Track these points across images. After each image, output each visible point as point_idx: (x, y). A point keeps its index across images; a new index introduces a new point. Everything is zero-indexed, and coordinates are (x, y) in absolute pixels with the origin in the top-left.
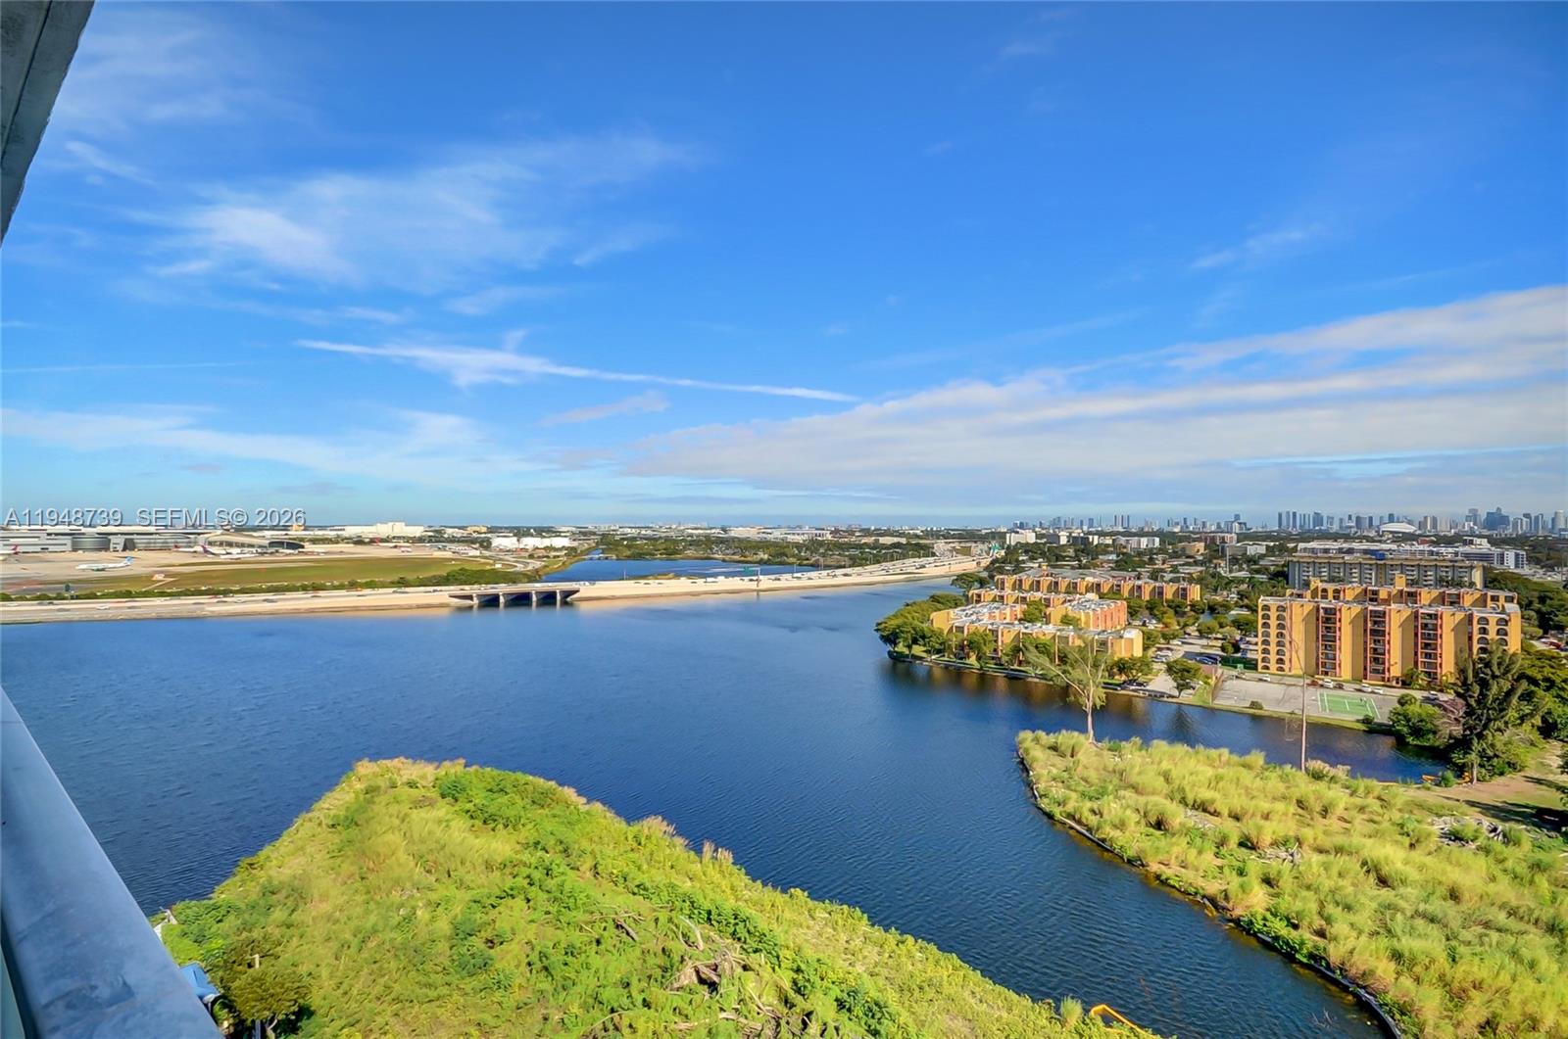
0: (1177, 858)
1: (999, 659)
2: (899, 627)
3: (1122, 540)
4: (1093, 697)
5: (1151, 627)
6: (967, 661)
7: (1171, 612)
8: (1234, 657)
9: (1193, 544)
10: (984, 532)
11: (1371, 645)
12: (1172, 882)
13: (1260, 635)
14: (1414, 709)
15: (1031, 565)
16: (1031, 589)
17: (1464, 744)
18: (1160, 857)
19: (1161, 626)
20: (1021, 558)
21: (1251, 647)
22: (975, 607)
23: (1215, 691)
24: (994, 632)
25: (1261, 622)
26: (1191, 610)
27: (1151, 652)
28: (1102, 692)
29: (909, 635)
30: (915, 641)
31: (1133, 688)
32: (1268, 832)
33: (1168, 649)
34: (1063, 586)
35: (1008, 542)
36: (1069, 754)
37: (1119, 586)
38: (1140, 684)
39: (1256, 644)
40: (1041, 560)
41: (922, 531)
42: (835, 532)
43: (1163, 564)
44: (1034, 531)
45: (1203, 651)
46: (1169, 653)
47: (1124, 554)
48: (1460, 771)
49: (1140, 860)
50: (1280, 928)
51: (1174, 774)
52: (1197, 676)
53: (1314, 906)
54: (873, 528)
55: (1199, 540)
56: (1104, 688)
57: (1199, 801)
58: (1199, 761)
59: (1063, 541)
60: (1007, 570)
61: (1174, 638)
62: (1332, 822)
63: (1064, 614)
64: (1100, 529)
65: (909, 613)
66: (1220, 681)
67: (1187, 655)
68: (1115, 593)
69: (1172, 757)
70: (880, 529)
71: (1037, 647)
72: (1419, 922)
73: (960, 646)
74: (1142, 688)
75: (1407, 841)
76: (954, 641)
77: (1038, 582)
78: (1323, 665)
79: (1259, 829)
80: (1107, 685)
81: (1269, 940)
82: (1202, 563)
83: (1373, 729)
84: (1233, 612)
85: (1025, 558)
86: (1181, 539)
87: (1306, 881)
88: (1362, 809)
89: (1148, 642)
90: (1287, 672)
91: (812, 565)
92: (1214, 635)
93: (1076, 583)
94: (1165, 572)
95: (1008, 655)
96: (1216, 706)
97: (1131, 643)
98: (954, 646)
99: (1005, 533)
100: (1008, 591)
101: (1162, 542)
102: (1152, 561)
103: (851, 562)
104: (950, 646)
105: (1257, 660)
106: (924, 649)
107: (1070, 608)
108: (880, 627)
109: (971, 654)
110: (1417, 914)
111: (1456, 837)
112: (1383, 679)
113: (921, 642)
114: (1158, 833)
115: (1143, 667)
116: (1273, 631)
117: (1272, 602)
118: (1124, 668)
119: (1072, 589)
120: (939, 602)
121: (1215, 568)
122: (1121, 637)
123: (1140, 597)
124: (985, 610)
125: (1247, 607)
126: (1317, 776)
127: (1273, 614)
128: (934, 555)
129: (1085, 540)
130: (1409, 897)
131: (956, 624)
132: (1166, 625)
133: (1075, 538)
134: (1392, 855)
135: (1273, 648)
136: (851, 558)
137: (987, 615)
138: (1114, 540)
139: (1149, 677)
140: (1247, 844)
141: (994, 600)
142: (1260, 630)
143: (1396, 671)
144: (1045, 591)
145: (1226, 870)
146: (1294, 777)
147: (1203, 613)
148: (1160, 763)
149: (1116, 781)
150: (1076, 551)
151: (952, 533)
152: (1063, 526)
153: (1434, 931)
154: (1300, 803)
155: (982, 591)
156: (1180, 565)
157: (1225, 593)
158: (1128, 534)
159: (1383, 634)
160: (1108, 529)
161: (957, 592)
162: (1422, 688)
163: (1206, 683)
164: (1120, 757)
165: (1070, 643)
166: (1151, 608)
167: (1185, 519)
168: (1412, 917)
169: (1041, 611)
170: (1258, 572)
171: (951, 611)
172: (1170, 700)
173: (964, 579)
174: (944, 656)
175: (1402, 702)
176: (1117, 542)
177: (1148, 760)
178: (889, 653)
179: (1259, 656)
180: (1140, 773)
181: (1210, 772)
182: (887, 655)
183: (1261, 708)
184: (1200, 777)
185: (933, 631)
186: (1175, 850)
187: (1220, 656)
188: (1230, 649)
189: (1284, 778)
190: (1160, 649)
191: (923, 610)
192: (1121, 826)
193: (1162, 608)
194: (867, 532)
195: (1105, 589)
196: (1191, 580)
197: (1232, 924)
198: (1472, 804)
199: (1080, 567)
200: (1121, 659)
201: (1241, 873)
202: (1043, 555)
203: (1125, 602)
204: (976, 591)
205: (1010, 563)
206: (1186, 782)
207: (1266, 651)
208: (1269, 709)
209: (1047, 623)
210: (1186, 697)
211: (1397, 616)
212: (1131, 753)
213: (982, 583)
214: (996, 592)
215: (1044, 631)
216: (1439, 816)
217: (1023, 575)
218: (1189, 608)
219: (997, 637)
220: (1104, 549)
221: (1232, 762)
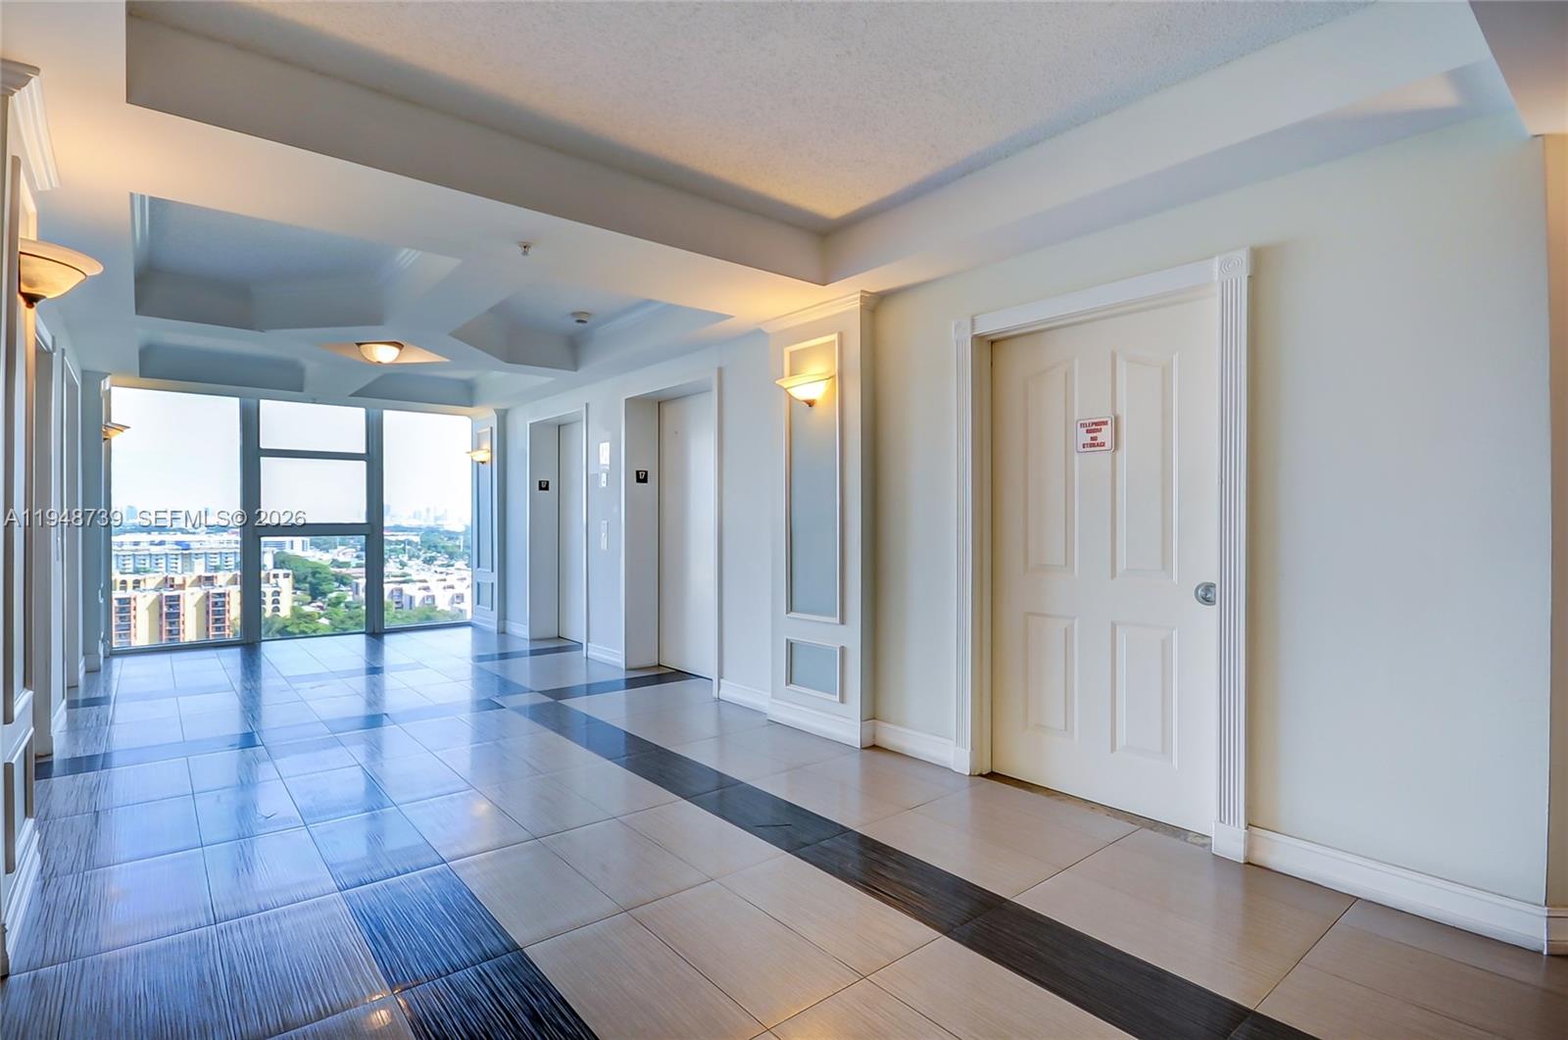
11: (167, 628)
159: (178, 615)
211: (191, 598)
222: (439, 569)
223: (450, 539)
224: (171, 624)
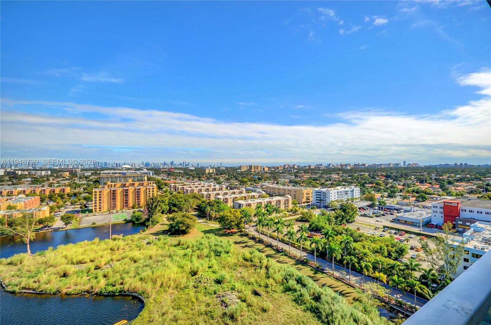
0: (73, 283)
3: (33, 172)
4: (30, 237)
5: (51, 205)
7: (59, 198)
8: (85, 210)
9: (65, 173)
11: (125, 199)
12: (72, 293)
13: (93, 201)
14: (137, 214)
17: (148, 220)
18: (67, 286)
19: (55, 203)
21: (90, 205)
23: (80, 223)
25: (94, 197)
26: (67, 196)
27: (52, 214)
28: (34, 234)
31: (46, 229)
32: (103, 261)
33: (59, 211)
34: (5, 193)
36: (19, 263)
37: (34, 190)
39: (92, 204)
43: (53, 181)
45: (73, 210)
46: (60, 213)
47: (35, 178)
48: (147, 227)
49: (59, 291)
50: (110, 289)
51: (68, 255)
52: (73, 219)
53: (119, 277)
55: (67, 171)
56: (33, 232)
57: (78, 261)
58: (77, 247)
59: (2, 174)
61: (62, 207)
62: (121, 251)
64: (21, 168)
66: (81, 218)
67: (67, 212)
68: (33, 193)
69: (67, 249)
72: (145, 268)
74: (50, 228)
75: (139, 248)
78: (112, 206)
79: (100, 262)
80: (37, 230)
81: (107, 294)
82: (69, 179)
83: (127, 222)
84: (82, 195)
86: (60, 171)
87: (116, 271)
88: (127, 244)
89: (52, 210)
90: (102, 211)
92: (77, 204)
93: (12, 191)
94: (54, 184)
96: (80, 227)
97: (44, 213)
101: (51, 172)
102: (48, 180)
105: (92, 209)
110: (144, 266)
111: (149, 243)
112: (128, 208)
114: (64, 278)
115: (50, 220)
116: (98, 199)
117: (97, 190)
118: (42, 222)
121: (74, 181)
122: (39, 210)
123: (44, 194)
125: (87, 193)
126: (115, 239)
127: (98, 194)
130: (141, 263)
132: (58, 203)
134: (136, 254)
135: (98, 204)
139: (53, 223)
140: (97, 268)
142: (94, 199)
143: (131, 205)
145: (91, 279)
146: (108, 242)
147: (72, 196)
148: (62, 253)
149: (44, 266)
153: (148, 268)
154: (111, 249)
156: (60, 181)
157: (79, 189)
159: (127, 195)
160: (25, 168)
162: (137, 208)
163: (76, 220)
164: (44, 257)
166: (50, 197)
168: (143, 267)
170: (89, 181)
172: (63, 229)
175: (134, 213)
177: (57, 253)
179: (93, 208)
180: (54, 260)
181: (81, 250)
183: (96, 224)
184: (78, 253)
186: (73, 281)
187: (81, 210)
188: (84, 207)
189: (106, 243)
190: (56, 212)
192: (49, 282)
193: (55, 197)
195: (28, 192)
196: (66, 186)
197: (95, 296)
198: (151, 234)
200: (41, 219)
201: (96, 278)
203: (39, 197)
206: (73, 256)
207: (96, 206)
208: (98, 224)
210: (69, 227)
211: (131, 190)
212: (49, 253)
216: (145, 239)
218: (66, 195)
221: (88, 244)
222: (191, 181)
223: (191, 172)
224: (126, 198)
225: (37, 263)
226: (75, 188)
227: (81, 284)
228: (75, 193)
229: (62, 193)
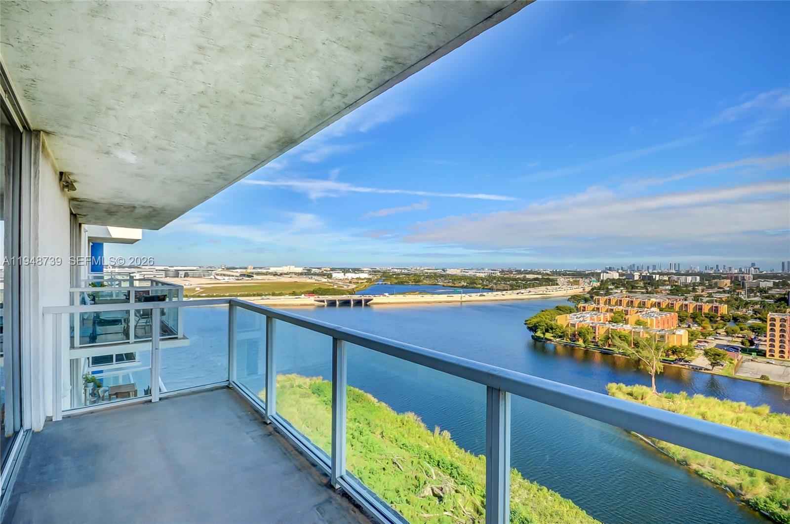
0: (709, 462)
1: (597, 342)
2: (538, 323)
3: (675, 278)
4: (656, 367)
5: (693, 328)
6: (577, 343)
7: (707, 320)
8: (750, 349)
9: (722, 280)
10: (587, 272)
12: (706, 476)
13: (768, 336)
15: (616, 291)
16: (616, 304)
18: (697, 461)
19: (701, 328)
20: (610, 287)
21: (762, 343)
22: (582, 314)
23: (737, 368)
24: (594, 328)
25: (769, 328)
26: (721, 319)
27: (694, 343)
28: (661, 365)
29: (544, 327)
30: (547, 331)
31: (682, 363)
33: (705, 342)
34: (636, 303)
35: (602, 278)
36: (640, 397)
37: (672, 304)
38: (687, 361)
39: (765, 341)
40: (623, 288)
41: (550, 272)
42: (502, 272)
43: (702, 292)
44: (618, 272)
45: (728, 344)
46: (706, 344)
47: (676, 286)
49: (686, 462)
50: (776, 508)
51: (709, 414)
52: (724, 359)
54: (523, 270)
55: (727, 278)
56: (661, 362)
58: (725, 408)
59: (636, 278)
60: (601, 294)
61: (709, 336)
63: (637, 319)
64: (660, 271)
65: (544, 315)
66: (741, 362)
67: (718, 346)
68: (670, 307)
69: (707, 405)
70: (527, 271)
71: (620, 337)
73: (573, 334)
74: (688, 363)
76: (570, 331)
77: (621, 301)
80: (664, 361)
81: (768, 514)
82: (729, 292)
84: (750, 321)
85: (612, 287)
86: (714, 278)
89: (692, 337)
90: (786, 358)
91: (489, 289)
92: (737, 335)
93: (645, 302)
94: (704, 297)
95: (602, 341)
96: (737, 377)
97: (680, 338)
98: (569, 334)
99: (601, 273)
100: (602, 305)
101: (701, 279)
102: (694, 290)
103: (511, 288)
104: (567, 334)
105: (766, 351)
106: (552, 335)
107: (641, 316)
108: (527, 322)
109: (580, 339)
113: (550, 331)
115: (688, 352)
116: (777, 334)
117: (777, 316)
118: (676, 351)
119: (642, 305)
120: (561, 310)
121: (738, 295)
122: (674, 334)
123: (686, 311)
124: (588, 315)
127: (778, 323)
128: (557, 284)
129: (650, 278)
131: (571, 322)
132: (704, 328)
133: (644, 276)
135: (777, 344)
136: (511, 285)
137: (589, 318)
138: (669, 277)
139: (693, 357)
141: (593, 310)
142: (768, 333)
144: (625, 306)
145: (742, 472)
147: (729, 321)
148: (699, 407)
150: (644, 283)
151: (568, 273)
152: (636, 269)
155: (586, 305)
156: (714, 293)
157: (744, 310)
158: (678, 274)
160: (666, 271)
161: (571, 305)
163: (731, 363)
164: (673, 402)
165: (641, 336)
166: (694, 318)
167: (717, 266)
169: (622, 317)
170: (767, 298)
171: (568, 315)
172: (706, 371)
173: (575, 298)
174: (563, 339)
176: (672, 279)
177: (691, 405)
178: (533, 337)
179: (767, 349)
181: (732, 415)
182: (531, 338)
183: (768, 380)
184: (726, 418)
185: (557, 326)
187: (741, 347)
188: (748, 344)
189: (782, 421)
190: (699, 342)
191: (551, 314)
193: (701, 318)
194: (519, 272)
195: (664, 306)
196: (721, 302)
197: (744, 503)
199: (647, 293)
200: (674, 346)
201: (751, 475)
202: (623, 285)
203: (676, 314)
204: (583, 305)
205: (603, 289)
207: (772, 346)
208: (773, 380)
209: (627, 323)
210: (717, 370)
212: (680, 400)
213: (586, 300)
214: (594, 305)
215: (625, 328)
217: (611, 297)
218: (719, 318)
219: (595, 330)
220: (663, 283)
221: (748, 410)
225: (661, 406)
226: (738, 308)
227: (722, 470)
228: (734, 316)
229: (712, 313)
